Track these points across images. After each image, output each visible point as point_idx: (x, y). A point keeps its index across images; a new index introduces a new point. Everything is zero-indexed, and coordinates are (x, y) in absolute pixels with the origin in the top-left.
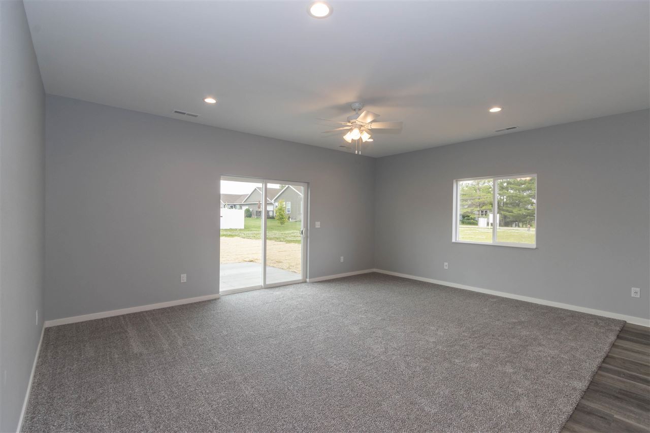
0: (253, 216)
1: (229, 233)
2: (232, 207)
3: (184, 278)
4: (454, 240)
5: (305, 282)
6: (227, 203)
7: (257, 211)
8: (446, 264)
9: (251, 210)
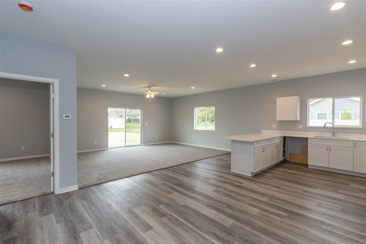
0: (131, 122)
1: (117, 130)
2: (120, 117)
3: (96, 142)
4: (195, 129)
5: (141, 145)
6: (117, 115)
7: (133, 119)
8: (192, 138)
9: (131, 118)
